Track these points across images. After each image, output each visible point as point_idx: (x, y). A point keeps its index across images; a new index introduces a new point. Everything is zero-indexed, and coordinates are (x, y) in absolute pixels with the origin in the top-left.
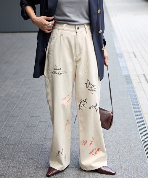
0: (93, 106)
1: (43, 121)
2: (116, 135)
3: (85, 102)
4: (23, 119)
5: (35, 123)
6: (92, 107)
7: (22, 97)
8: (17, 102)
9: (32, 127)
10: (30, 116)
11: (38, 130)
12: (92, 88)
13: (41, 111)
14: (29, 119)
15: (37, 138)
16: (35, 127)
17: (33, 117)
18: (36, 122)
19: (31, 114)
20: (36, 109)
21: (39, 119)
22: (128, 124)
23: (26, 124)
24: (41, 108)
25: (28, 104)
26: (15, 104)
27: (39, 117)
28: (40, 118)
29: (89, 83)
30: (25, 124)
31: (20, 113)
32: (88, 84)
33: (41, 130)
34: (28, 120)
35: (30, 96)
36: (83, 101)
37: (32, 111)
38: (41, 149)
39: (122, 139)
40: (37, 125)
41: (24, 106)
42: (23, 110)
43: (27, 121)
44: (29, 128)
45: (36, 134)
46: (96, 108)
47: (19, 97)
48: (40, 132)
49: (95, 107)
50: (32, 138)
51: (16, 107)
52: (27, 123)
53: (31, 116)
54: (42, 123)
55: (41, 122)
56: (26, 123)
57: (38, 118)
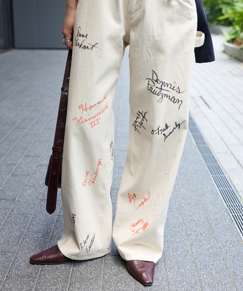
0: (158, 129)
1: (44, 165)
2: (177, 195)
3: (144, 117)
4: (9, 161)
5: (29, 169)
6: (157, 131)
7: (20, 124)
8: (10, 132)
9: (22, 176)
10: (25, 154)
11: (33, 182)
12: (161, 89)
13: (45, 146)
14: (21, 160)
15: (27, 199)
16: (28, 175)
17: (29, 156)
18: (32, 165)
19: (26, 152)
20: (37, 143)
21: (39, 160)
22: (194, 172)
23: (13, 170)
24: (46, 141)
25: (25, 136)
26: (5, 134)
27: (39, 156)
28: (40, 158)
29: (155, 78)
30: (11, 170)
31: (8, 150)
32: (152, 80)
33: (38, 183)
34: (19, 162)
35: (33, 123)
36: (142, 114)
37: (30, 146)
38: (28, 225)
39: (189, 203)
40: (32, 172)
41: (19, 137)
42: (15, 144)
43: (16, 164)
44: (17, 178)
45: (27, 190)
46: (164, 135)
47: (14, 124)
48: (34, 186)
49: (163, 133)
50: (17, 199)
51: (5, 140)
52: (15, 167)
53: (25, 156)
54: (42, 168)
55: (40, 167)
56: (13, 168)
57: (37, 159)
